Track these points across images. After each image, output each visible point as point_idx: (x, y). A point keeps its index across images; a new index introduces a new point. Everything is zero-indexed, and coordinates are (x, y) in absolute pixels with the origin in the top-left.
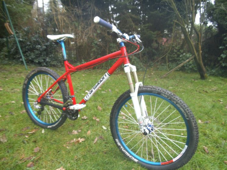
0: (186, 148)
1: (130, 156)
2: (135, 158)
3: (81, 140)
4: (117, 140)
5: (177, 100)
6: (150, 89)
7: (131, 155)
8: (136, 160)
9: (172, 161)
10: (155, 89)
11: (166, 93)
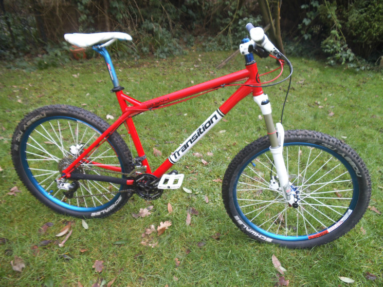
0: (350, 214)
1: (260, 236)
2: (268, 236)
3: (163, 225)
4: (237, 218)
5: (347, 152)
6: (304, 137)
7: (260, 233)
8: (270, 240)
9: (327, 232)
10: (312, 137)
11: (331, 142)
